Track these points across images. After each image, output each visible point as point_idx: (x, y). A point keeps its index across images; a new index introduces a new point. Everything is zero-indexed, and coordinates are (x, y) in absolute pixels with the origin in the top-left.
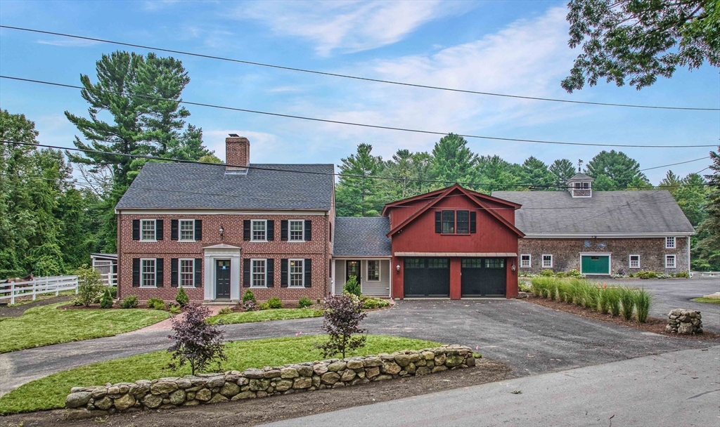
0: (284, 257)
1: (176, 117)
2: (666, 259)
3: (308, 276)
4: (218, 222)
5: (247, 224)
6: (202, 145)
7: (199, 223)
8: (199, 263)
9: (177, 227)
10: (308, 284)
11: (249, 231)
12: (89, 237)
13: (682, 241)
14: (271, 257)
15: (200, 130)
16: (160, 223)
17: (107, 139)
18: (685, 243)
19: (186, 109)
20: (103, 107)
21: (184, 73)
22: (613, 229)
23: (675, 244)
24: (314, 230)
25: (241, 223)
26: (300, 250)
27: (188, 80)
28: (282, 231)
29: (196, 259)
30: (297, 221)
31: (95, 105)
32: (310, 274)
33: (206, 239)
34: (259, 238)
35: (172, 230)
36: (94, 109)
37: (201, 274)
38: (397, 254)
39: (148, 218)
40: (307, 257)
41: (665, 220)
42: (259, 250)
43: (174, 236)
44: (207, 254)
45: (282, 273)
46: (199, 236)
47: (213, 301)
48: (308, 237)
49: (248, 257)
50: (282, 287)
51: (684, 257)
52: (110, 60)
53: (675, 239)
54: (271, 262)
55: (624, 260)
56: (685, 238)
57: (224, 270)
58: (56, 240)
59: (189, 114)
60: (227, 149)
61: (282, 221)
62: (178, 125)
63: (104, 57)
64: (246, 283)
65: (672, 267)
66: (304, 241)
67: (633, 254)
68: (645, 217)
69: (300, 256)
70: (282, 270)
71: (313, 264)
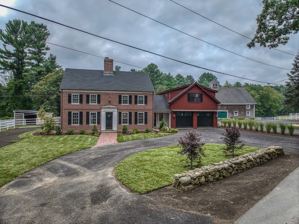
0: (136, 111)
1: (44, 50)
2: (247, 113)
3: (146, 119)
4: (107, 96)
5: (120, 97)
6: (56, 63)
7: (99, 96)
8: (99, 114)
9: (89, 97)
10: (146, 123)
11: (121, 100)
13: (252, 106)
14: (131, 111)
15: (55, 56)
16: (81, 96)
17: (10, 58)
18: (253, 107)
19: (48, 47)
20: (9, 44)
21: (47, 31)
22: (228, 101)
23: (250, 107)
24: (148, 100)
25: (118, 96)
26: (142, 108)
27: (49, 34)
28: (135, 100)
29: (98, 112)
30: (141, 96)
31: (5, 43)
32: (147, 118)
33: (102, 103)
34: (125, 103)
35: (87, 99)
36: (5, 44)
37: (100, 119)
38: (173, 110)
39: (75, 93)
40: (145, 111)
41: (246, 99)
42: (125, 108)
43: (88, 102)
44: (102, 110)
45: (135, 118)
46: (99, 102)
47: (105, 131)
48: (146, 103)
49: (120, 111)
50: (135, 124)
51: (253, 112)
52: (13, 23)
53: (250, 105)
54: (130, 113)
55: (233, 113)
56: (253, 105)
57: (109, 117)
59: (50, 49)
60: (105, 64)
61: (135, 96)
62: (44, 54)
63: (10, 21)
64: (120, 123)
65: (248, 116)
66: (144, 105)
67: (235, 111)
68: (239, 97)
69: (143, 111)
70: (135, 117)
71: (148, 114)
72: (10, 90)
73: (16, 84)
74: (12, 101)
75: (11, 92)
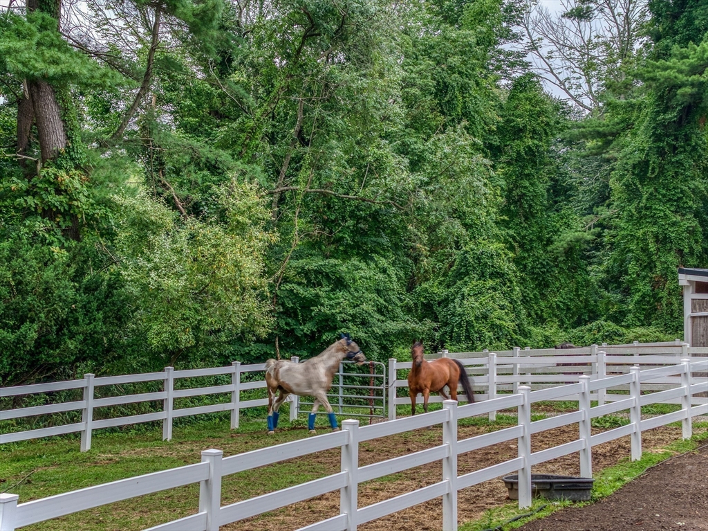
12: (568, 226)
58: (496, 231)
72: (615, 135)
73: (667, 79)
74: (632, 208)
75: (627, 150)
